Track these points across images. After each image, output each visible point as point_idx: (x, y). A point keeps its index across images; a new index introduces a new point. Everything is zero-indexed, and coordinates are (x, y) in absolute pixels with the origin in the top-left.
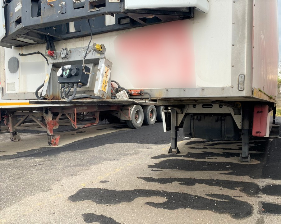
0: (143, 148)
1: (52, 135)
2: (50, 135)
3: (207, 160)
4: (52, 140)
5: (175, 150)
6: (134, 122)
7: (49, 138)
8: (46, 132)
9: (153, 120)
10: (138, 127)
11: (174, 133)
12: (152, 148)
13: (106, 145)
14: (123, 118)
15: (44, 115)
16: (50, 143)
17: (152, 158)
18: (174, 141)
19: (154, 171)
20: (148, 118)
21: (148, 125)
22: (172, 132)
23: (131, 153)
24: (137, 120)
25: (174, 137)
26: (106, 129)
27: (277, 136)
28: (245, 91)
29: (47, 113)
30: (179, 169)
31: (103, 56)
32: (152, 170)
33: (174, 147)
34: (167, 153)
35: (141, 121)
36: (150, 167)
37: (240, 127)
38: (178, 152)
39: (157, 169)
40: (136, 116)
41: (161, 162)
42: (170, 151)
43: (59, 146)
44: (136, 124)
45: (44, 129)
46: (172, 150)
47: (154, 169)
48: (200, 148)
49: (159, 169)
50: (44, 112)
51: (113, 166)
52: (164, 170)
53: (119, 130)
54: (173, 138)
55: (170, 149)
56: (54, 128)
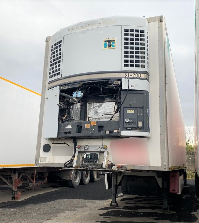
0: (88, 202)
1: (16, 191)
2: (15, 191)
3: (139, 211)
4: (15, 195)
5: (115, 204)
6: (73, 181)
7: (13, 193)
8: (11, 189)
9: (87, 180)
10: (76, 186)
11: (115, 190)
12: (95, 203)
13: (58, 200)
14: (65, 178)
15: (13, 174)
16: (13, 198)
17: (99, 209)
18: (114, 197)
19: (105, 217)
20: (84, 178)
21: (84, 184)
22: (113, 189)
23: (81, 206)
24: (75, 180)
25: (115, 193)
26: (48, 187)
27: (188, 195)
28: (166, 169)
29: (14, 173)
30: (121, 216)
31: (106, 150)
32: (103, 217)
33: (114, 202)
34: (109, 206)
35: (79, 181)
36: (100, 215)
37: (161, 186)
38: (117, 205)
39: (106, 217)
40: (75, 177)
41: (108, 212)
42: (111, 205)
43: (20, 200)
44: (75, 183)
45: (10, 186)
46: (113, 204)
47: (104, 216)
48: (133, 203)
49: (107, 217)
50: (12, 172)
51: (73, 214)
52: (112, 217)
53: (60, 188)
54: (113, 194)
55: (112, 203)
56: (19, 185)
